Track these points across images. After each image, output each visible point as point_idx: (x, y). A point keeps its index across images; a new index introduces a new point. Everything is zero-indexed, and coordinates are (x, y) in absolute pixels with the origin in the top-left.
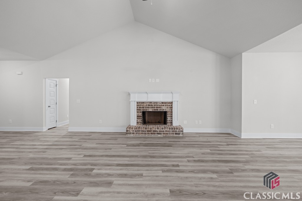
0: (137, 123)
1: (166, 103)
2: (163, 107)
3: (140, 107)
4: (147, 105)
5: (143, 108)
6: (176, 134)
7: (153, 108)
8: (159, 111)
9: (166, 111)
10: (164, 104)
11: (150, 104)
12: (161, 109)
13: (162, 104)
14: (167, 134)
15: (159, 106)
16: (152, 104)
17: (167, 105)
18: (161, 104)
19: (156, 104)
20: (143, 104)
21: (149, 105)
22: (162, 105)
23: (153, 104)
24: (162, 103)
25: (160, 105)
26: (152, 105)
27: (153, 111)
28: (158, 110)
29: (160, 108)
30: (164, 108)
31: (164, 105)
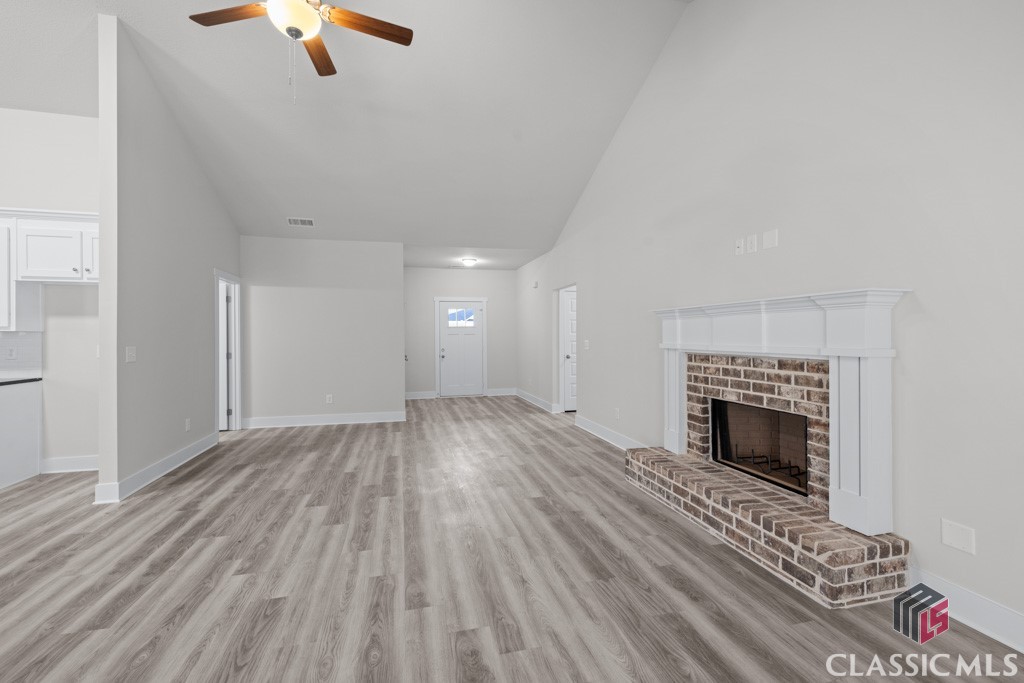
0: (690, 445)
1: (800, 367)
2: (785, 387)
3: (696, 378)
4: (718, 370)
5: (706, 380)
6: (787, 567)
7: (738, 385)
8: (765, 406)
9: (803, 413)
10: (793, 374)
11: (730, 367)
12: (776, 396)
13: (783, 373)
14: (743, 540)
15: (765, 382)
16: (738, 368)
17: (808, 382)
18: (776, 371)
19: (752, 368)
20: (706, 365)
21: (726, 372)
22: (779, 377)
23: (742, 369)
24: (782, 365)
25: (769, 378)
26: (737, 374)
27: (741, 402)
28: (760, 399)
29: (771, 390)
30: (791, 397)
31: (788, 380)
